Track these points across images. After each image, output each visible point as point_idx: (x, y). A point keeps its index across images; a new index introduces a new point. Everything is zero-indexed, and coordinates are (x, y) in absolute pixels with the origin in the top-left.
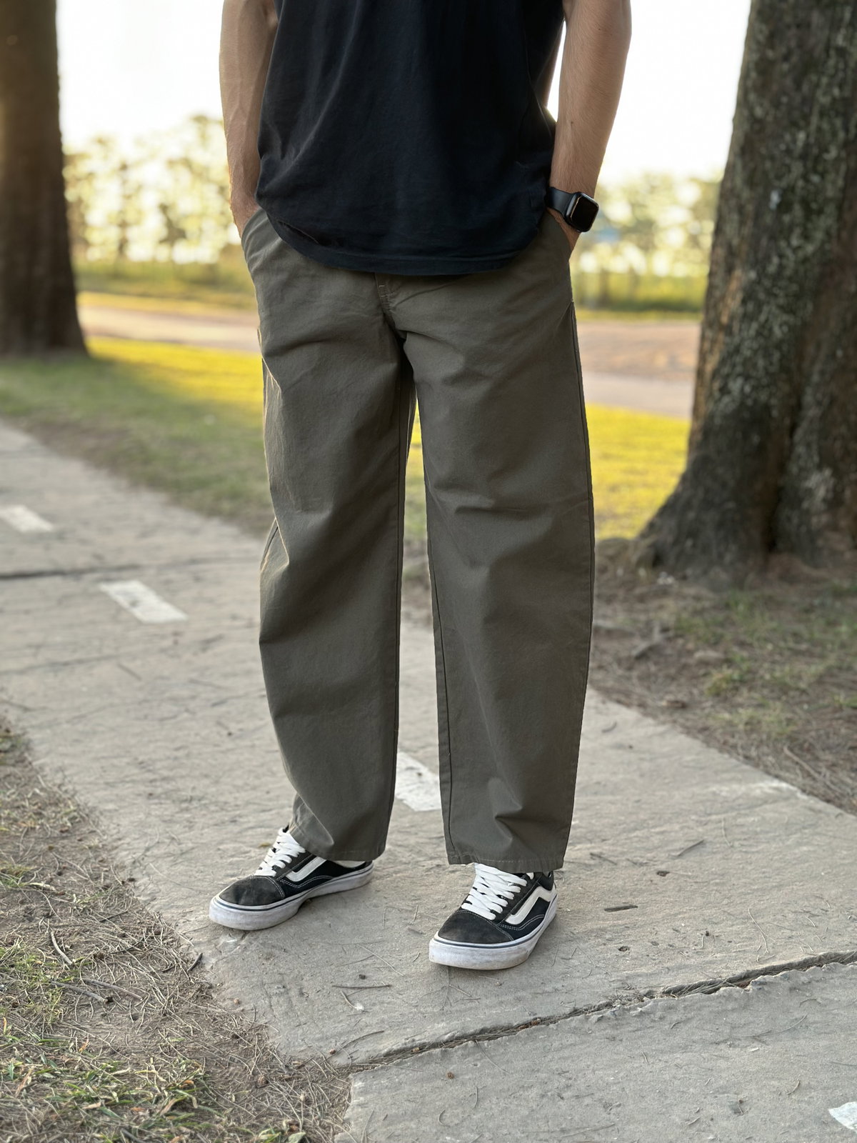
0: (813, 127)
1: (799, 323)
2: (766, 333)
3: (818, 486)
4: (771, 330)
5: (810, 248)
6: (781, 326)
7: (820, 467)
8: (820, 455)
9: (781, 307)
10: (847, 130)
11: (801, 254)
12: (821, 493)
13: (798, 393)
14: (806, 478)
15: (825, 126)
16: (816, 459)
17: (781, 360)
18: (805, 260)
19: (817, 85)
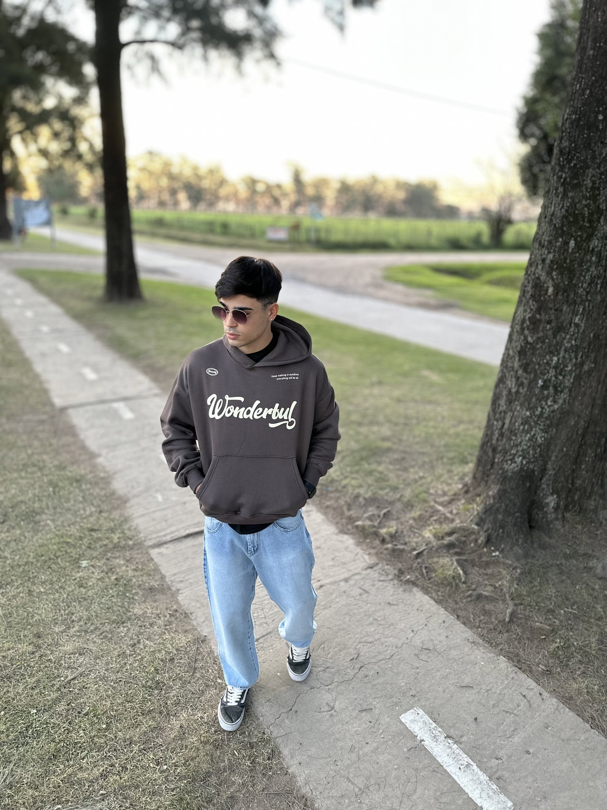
0: (561, 356)
1: (549, 437)
2: (534, 440)
3: (551, 502)
4: (536, 438)
5: (556, 407)
6: (541, 438)
7: (552, 494)
8: (552, 489)
9: (541, 430)
10: (576, 359)
11: (552, 408)
12: (552, 504)
13: (545, 464)
14: (546, 499)
15: (567, 356)
16: (551, 491)
17: (540, 452)
18: (553, 411)
19: (565, 338)
